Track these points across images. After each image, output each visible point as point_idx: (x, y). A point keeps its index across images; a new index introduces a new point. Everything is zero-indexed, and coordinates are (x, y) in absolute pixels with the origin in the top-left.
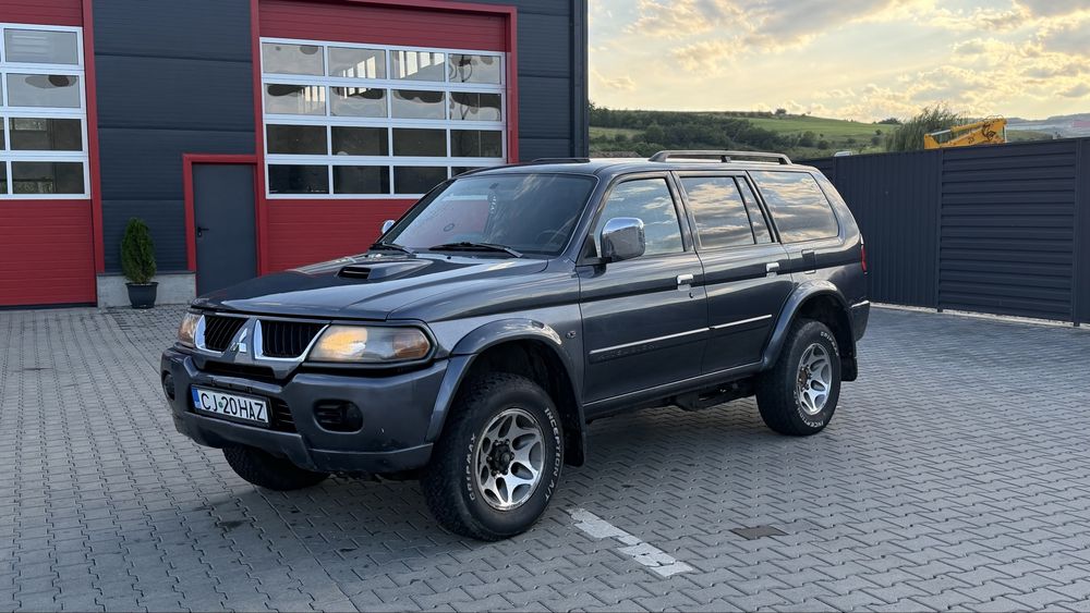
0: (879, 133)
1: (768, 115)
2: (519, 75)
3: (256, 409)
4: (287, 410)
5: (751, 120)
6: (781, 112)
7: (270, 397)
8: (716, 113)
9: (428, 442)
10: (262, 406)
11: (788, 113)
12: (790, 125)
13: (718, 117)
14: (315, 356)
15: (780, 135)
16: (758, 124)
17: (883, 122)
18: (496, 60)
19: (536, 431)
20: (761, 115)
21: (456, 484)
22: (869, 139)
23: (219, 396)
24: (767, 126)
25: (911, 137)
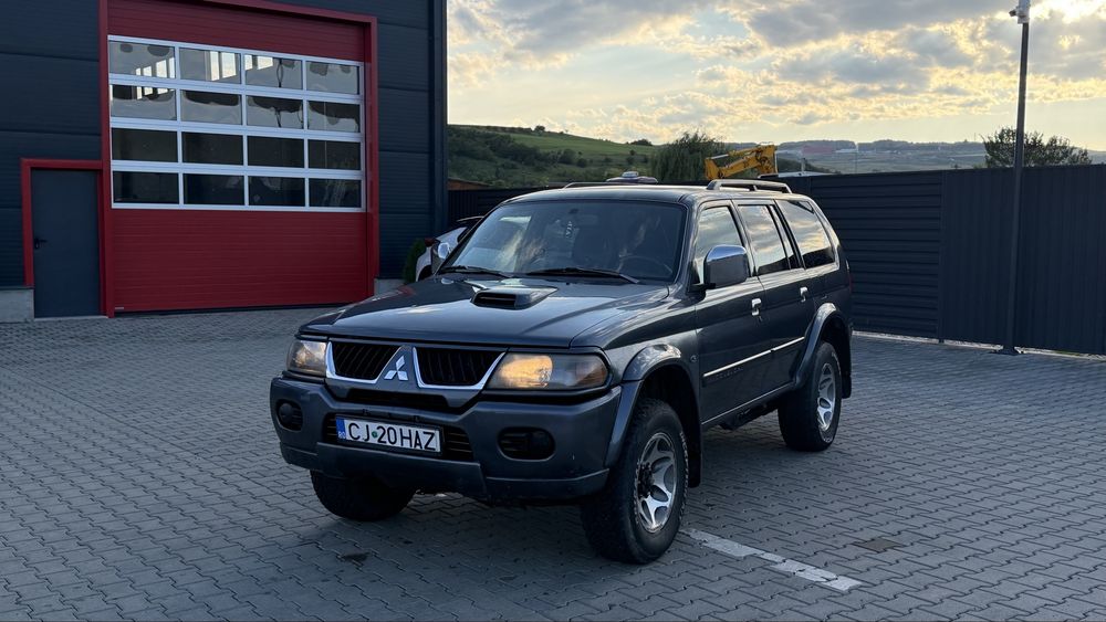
0: (632, 153)
1: (528, 131)
2: (379, 87)
3: (424, 439)
4: (467, 440)
5: (512, 135)
6: (540, 129)
7: (444, 426)
8: (478, 127)
9: (605, 468)
10: (433, 435)
11: (547, 130)
12: (551, 141)
13: (481, 131)
14: (494, 383)
15: (541, 151)
16: (519, 139)
17: (635, 143)
18: (354, 70)
19: (670, 454)
20: (521, 130)
21: (626, 508)
22: (624, 159)
23: (373, 426)
24: (529, 142)
25: (674, 160)
